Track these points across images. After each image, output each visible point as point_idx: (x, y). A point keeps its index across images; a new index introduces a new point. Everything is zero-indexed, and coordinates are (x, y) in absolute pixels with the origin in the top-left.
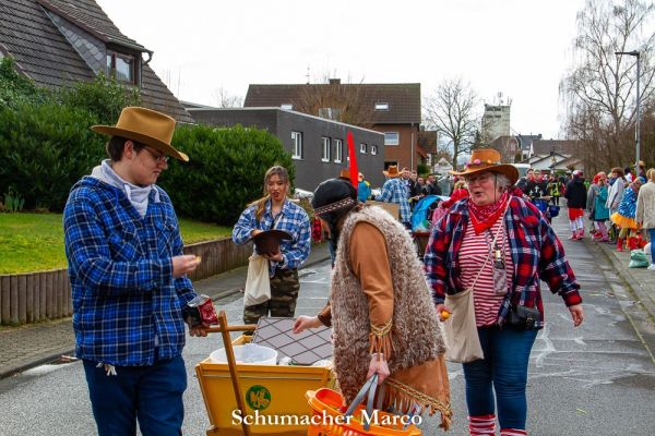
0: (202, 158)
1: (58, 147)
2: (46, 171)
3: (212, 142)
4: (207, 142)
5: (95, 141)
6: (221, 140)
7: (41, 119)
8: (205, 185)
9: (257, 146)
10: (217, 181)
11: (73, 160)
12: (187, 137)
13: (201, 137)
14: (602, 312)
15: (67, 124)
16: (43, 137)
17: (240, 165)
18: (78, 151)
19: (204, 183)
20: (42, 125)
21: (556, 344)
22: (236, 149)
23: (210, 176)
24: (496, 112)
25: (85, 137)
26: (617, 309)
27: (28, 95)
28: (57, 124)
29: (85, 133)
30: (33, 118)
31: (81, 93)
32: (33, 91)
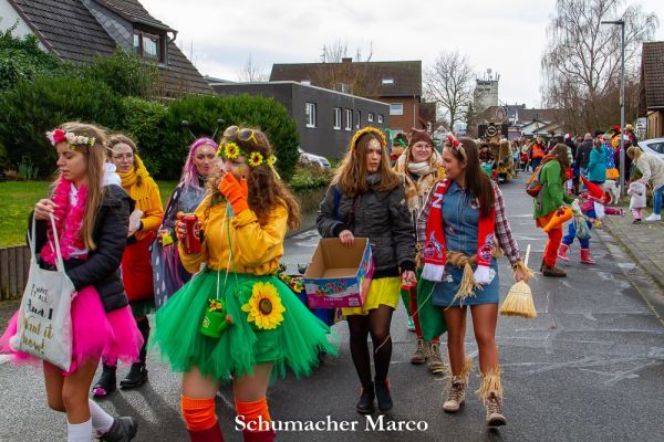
3: (220, 111)
4: (215, 111)
5: (107, 110)
6: (228, 108)
7: (54, 91)
9: (263, 114)
12: (197, 106)
13: (210, 106)
15: (80, 95)
16: (55, 107)
20: (54, 96)
25: (97, 107)
26: (618, 273)
27: (50, 69)
28: (69, 94)
29: (97, 103)
30: (46, 89)
31: (102, 67)
32: (56, 66)
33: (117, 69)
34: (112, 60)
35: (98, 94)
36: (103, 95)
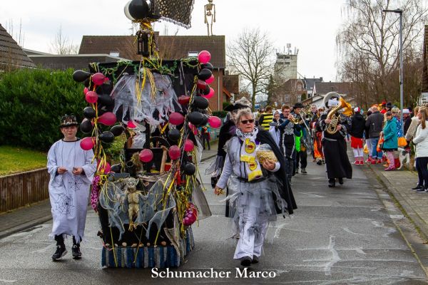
0: (40, 96)
3: (48, 83)
4: (44, 83)
6: (56, 81)
8: (42, 120)
10: (53, 116)
12: (27, 79)
13: (39, 79)
14: (377, 225)
17: (72, 102)
19: (42, 117)
21: (340, 253)
22: (69, 89)
23: (47, 112)
24: (286, 60)
26: (389, 222)
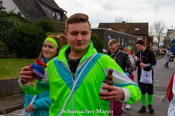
1: (29, 38)
2: (25, 46)
5: (41, 36)
7: (24, 30)
11: (33, 42)
15: (33, 31)
16: (24, 35)
18: (35, 39)
25: (38, 35)
27: (25, 23)
28: (29, 31)
29: (38, 34)
30: (22, 29)
31: (41, 22)
32: (27, 22)
33: (46, 23)
34: (44, 20)
35: (38, 31)
36: (40, 32)
